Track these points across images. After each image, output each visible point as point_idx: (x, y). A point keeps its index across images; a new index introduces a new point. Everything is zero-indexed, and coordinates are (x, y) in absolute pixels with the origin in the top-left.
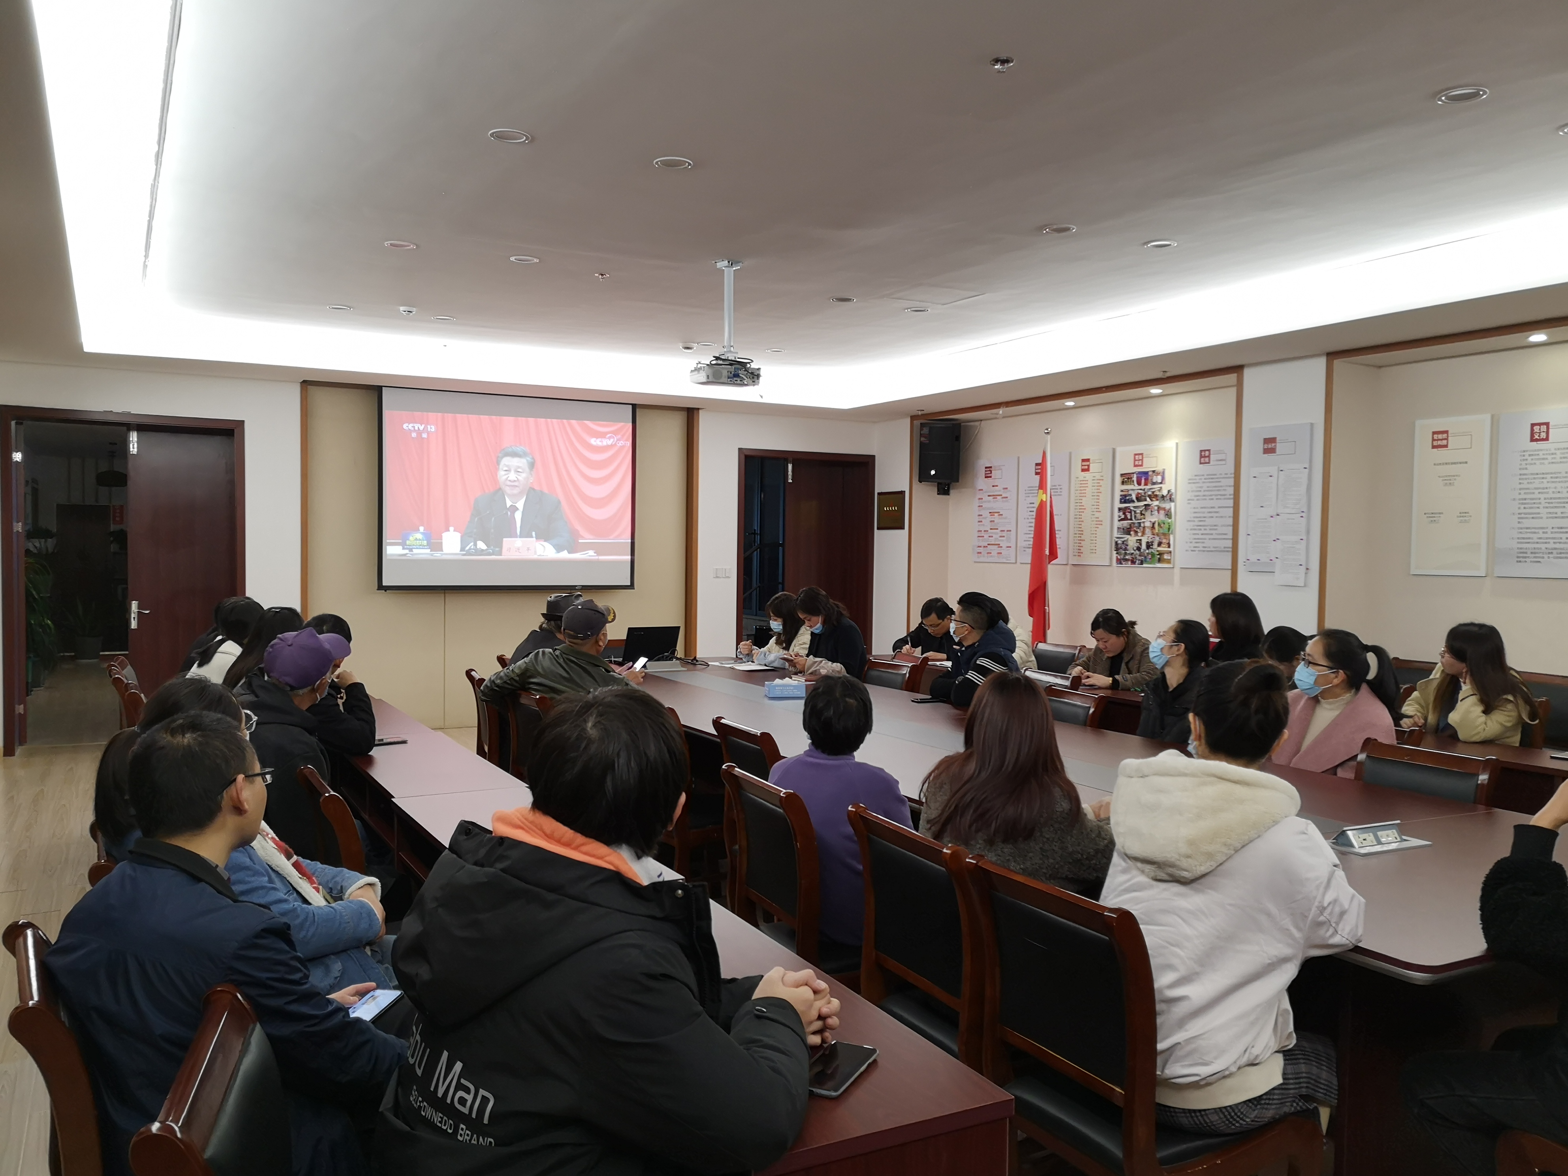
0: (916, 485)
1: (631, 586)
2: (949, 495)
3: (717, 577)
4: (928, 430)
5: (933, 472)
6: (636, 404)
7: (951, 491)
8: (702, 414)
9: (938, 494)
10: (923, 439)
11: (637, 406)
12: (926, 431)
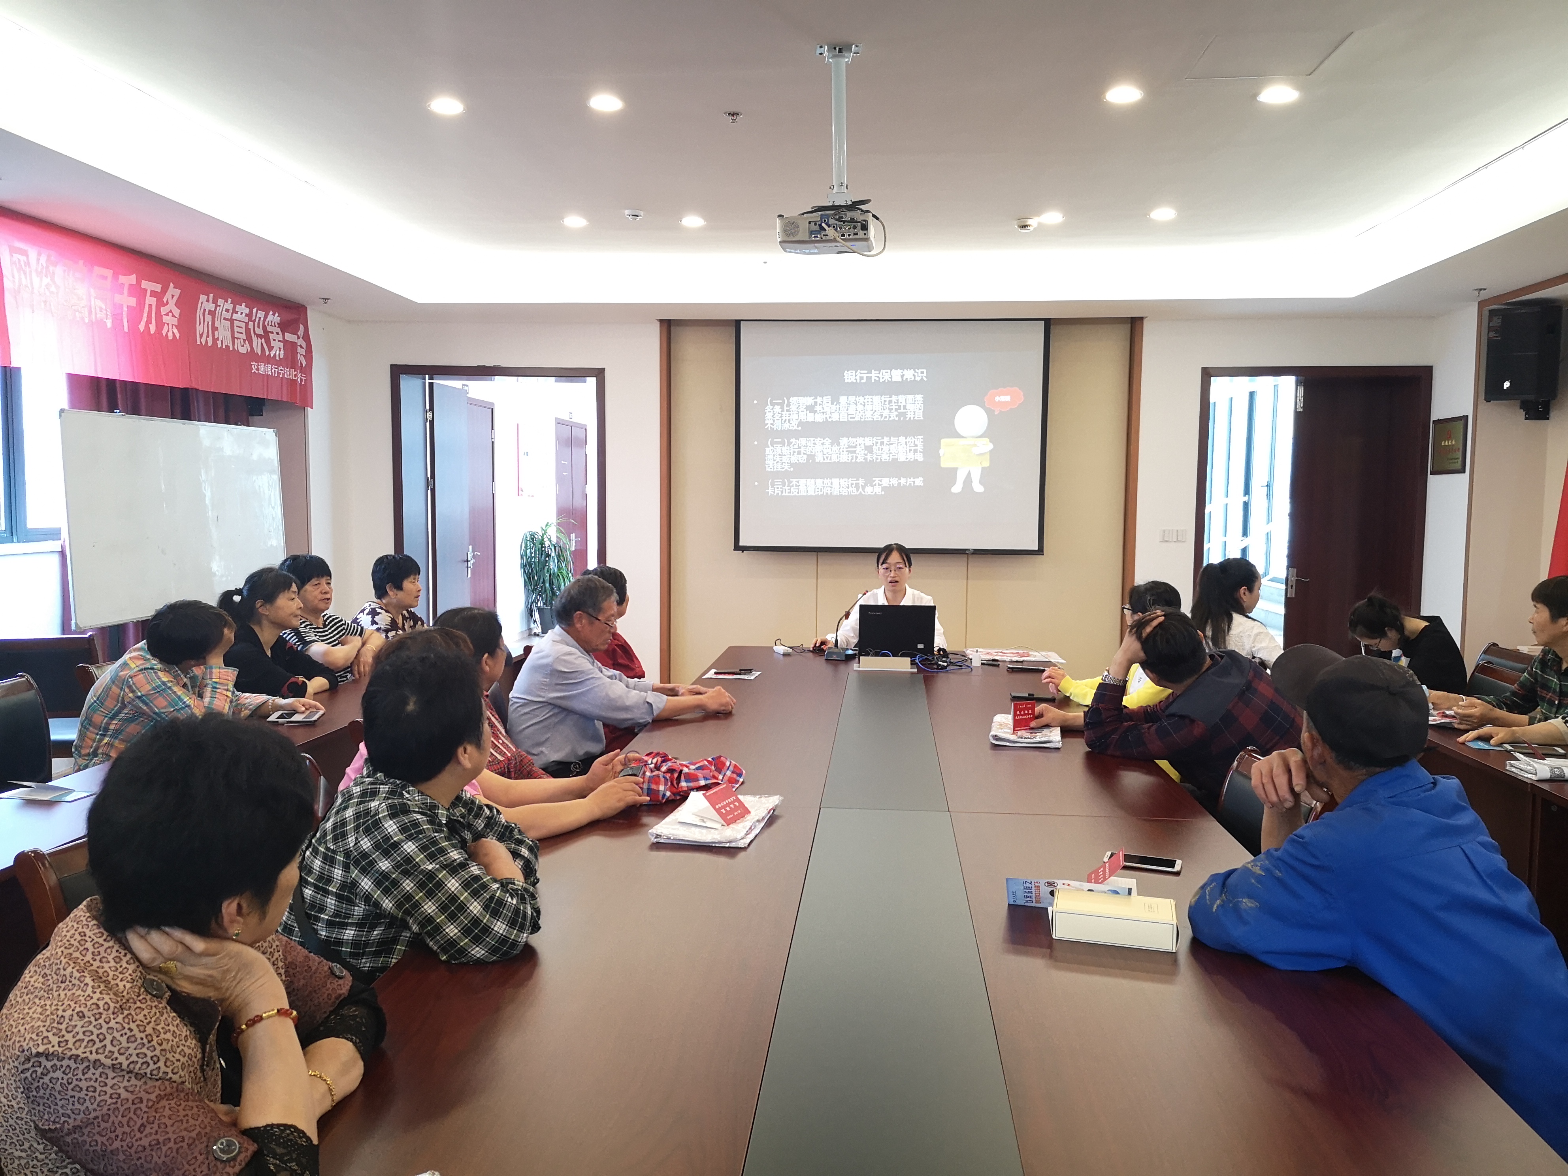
0: (1483, 405)
1: (1040, 551)
2: (1548, 419)
3: (1164, 541)
4: (1500, 321)
5: (1507, 385)
6: (1050, 319)
7: (1553, 414)
8: (1147, 326)
9: (1526, 419)
10: (1492, 334)
11: (1052, 322)
12: (1497, 321)
